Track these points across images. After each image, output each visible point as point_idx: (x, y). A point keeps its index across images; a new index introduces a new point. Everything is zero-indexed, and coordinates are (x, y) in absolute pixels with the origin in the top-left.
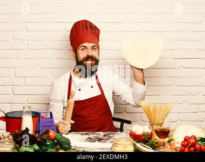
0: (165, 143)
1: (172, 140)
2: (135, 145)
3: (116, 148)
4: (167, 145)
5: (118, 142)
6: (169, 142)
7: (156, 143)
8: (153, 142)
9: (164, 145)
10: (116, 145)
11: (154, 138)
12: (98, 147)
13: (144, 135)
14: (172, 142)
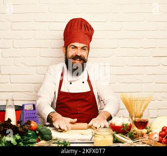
0: (143, 134)
1: (151, 131)
2: (114, 136)
3: (95, 138)
4: (145, 136)
5: (97, 133)
6: (148, 133)
7: (135, 134)
8: (132, 133)
9: (142, 135)
10: (96, 135)
11: (133, 130)
12: (79, 139)
13: (123, 127)
14: (150, 133)
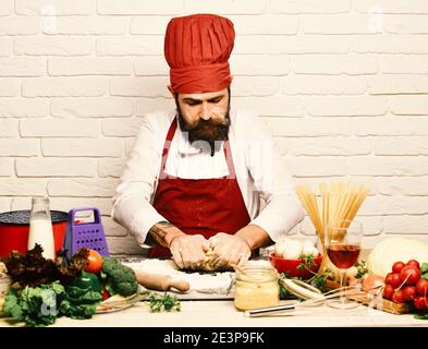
0: (349, 279)
1: (366, 271)
2: (281, 284)
3: (238, 289)
4: (354, 282)
5: (242, 277)
6: (359, 276)
7: (329, 278)
8: (323, 276)
9: (347, 282)
10: (238, 282)
11: (325, 269)
12: (200, 289)
13: (303, 262)
14: (366, 276)
